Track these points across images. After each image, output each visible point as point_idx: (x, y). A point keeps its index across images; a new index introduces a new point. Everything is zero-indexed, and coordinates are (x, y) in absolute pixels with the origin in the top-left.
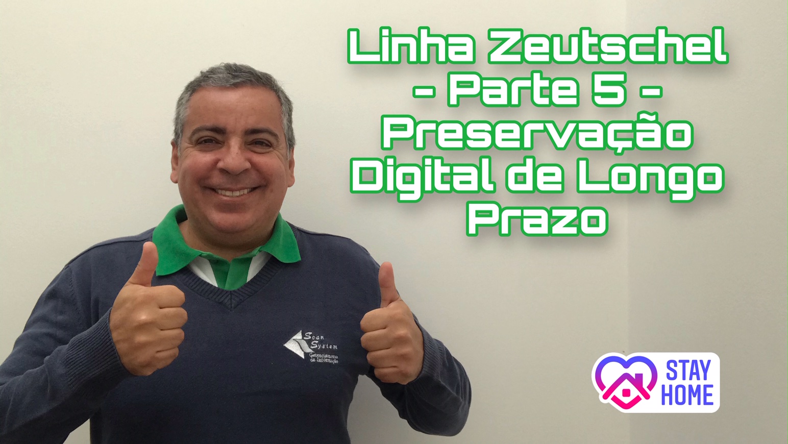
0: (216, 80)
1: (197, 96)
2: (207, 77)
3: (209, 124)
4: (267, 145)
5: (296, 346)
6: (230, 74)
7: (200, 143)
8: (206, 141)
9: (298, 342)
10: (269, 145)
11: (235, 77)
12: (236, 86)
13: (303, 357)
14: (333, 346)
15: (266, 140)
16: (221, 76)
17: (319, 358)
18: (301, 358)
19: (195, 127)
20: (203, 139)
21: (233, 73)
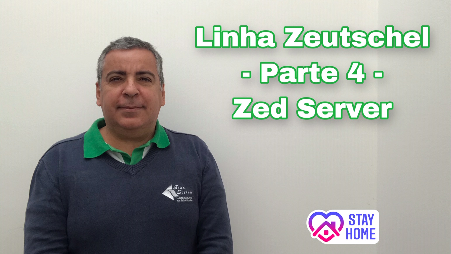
0: (119, 46)
1: (109, 56)
2: (114, 44)
3: (117, 70)
4: (149, 81)
5: (169, 193)
6: (126, 42)
7: (112, 80)
8: (115, 79)
9: (170, 191)
10: (150, 80)
11: (129, 43)
12: (130, 48)
13: (173, 199)
14: (190, 192)
15: (148, 78)
16: (122, 43)
17: (182, 199)
18: (172, 200)
19: (109, 72)
20: (113, 78)
21: (129, 42)
